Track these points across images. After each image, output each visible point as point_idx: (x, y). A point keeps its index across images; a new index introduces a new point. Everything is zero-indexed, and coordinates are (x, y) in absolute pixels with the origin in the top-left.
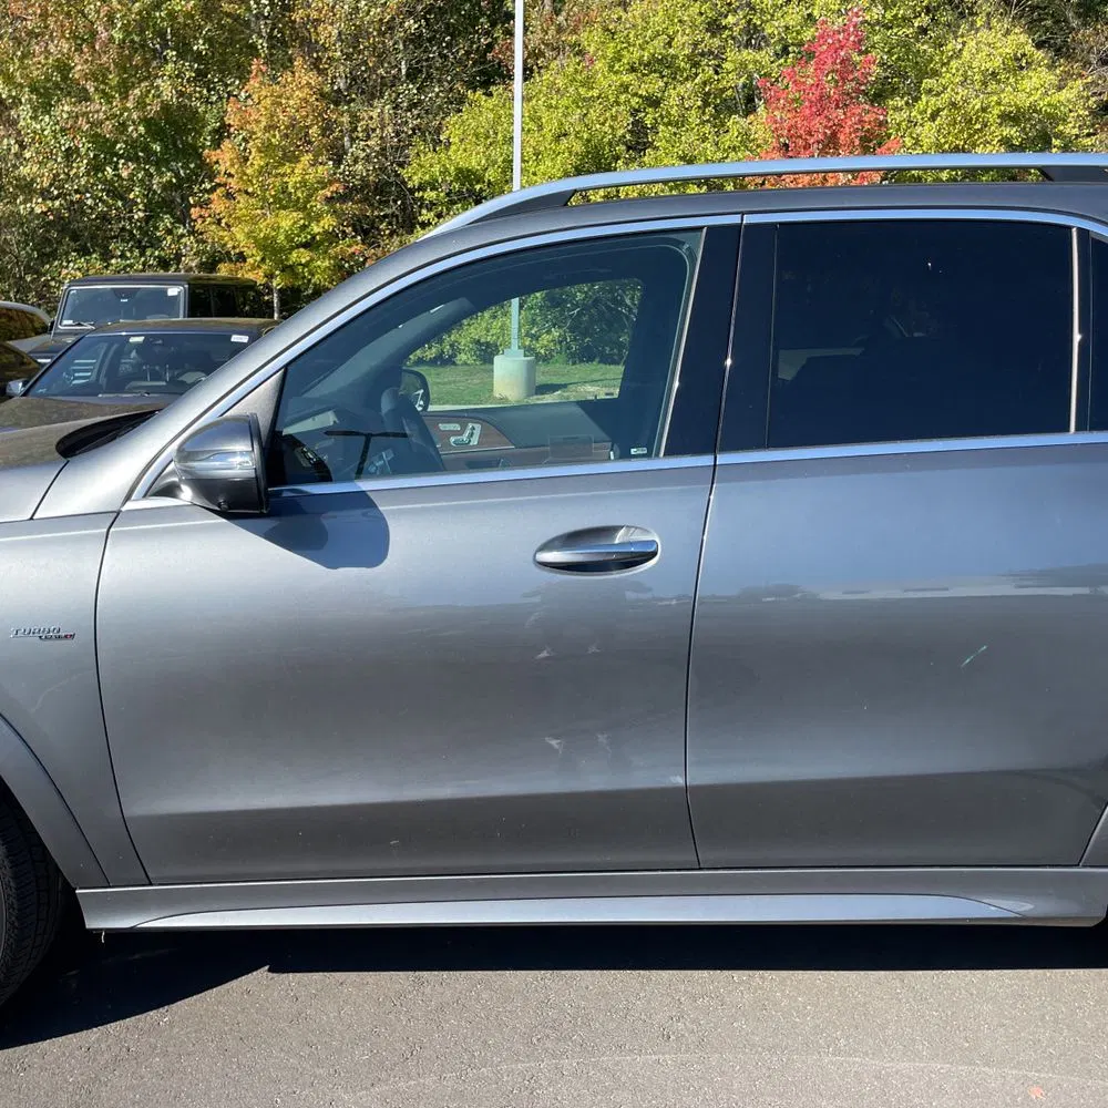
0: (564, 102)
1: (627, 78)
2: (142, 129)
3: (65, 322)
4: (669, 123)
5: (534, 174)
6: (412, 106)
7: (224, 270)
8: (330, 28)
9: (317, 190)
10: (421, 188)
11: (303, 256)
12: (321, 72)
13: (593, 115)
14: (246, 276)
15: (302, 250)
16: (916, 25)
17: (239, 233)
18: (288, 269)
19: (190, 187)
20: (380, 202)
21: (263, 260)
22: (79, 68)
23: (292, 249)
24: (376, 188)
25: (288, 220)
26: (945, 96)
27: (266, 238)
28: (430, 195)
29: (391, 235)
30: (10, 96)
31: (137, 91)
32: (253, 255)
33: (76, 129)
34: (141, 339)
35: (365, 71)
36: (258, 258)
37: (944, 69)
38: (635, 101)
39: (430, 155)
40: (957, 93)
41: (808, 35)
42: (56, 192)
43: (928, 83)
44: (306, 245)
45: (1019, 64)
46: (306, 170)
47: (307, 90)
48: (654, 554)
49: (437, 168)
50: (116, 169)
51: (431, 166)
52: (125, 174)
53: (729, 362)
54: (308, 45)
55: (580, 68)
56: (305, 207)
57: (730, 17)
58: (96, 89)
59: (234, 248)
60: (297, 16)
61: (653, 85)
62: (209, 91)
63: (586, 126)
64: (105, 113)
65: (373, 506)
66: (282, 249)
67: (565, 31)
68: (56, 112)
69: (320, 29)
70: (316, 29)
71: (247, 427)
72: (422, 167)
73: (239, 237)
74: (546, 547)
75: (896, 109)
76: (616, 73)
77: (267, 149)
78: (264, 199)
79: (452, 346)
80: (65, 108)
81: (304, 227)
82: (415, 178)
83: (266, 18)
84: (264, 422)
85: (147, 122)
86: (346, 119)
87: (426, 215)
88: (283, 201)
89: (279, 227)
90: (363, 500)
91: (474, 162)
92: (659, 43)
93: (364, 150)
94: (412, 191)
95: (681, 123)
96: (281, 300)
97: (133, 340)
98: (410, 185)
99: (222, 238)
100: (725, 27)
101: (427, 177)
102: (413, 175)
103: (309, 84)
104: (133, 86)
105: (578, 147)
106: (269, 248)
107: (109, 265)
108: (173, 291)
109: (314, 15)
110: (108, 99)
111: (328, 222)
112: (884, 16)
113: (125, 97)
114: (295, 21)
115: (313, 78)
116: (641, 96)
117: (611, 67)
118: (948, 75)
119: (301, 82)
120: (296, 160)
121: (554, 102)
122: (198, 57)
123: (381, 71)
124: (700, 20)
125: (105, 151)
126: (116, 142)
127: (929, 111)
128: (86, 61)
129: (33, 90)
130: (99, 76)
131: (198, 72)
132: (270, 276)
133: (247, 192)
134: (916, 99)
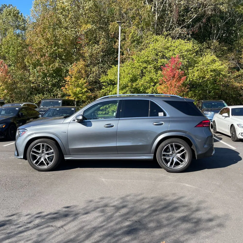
0: (130, 68)
1: (140, 64)
2: (52, 72)
3: (41, 106)
4: (148, 72)
5: (123, 81)
6: (101, 68)
7: (67, 98)
8: (87, 54)
9: (84, 84)
10: (103, 82)
11: (81, 95)
12: (85, 61)
13: (134, 71)
14: (71, 99)
15: (81, 94)
16: (193, 55)
17: (70, 91)
18: (78, 98)
19: (60, 82)
20: (95, 85)
21: (74, 96)
22: (42, 60)
23: (79, 94)
24: (94, 82)
25: (78, 89)
26: (199, 67)
27: (75, 92)
28: (104, 84)
29: (97, 91)
30: (28, 65)
31: (52, 65)
32: (72, 95)
33: (40, 71)
34: (58, 109)
35: (93, 61)
36: (73, 96)
37: (199, 62)
38: (142, 68)
39: (105, 77)
40: (201, 67)
41: (174, 56)
42: (35, 83)
43: (196, 65)
44: (81, 93)
45: (214, 61)
46: (82, 81)
47: (82, 65)
48: (114, 126)
49: (106, 79)
50: (47, 79)
51: (105, 78)
52: (48, 80)
53: (121, 110)
54: (83, 57)
55: (132, 62)
56: (82, 87)
57: (159, 53)
58: (44, 64)
59: (69, 94)
60: (81, 52)
61: (145, 65)
62: (64, 65)
63: (133, 72)
64: (46, 69)
65: (91, 122)
66: (77, 94)
67: (130, 55)
68: (37, 68)
69: (85, 54)
70: (84, 54)
71: (81, 115)
72: (103, 79)
73: (70, 92)
74: (105, 125)
75: (190, 69)
76: (139, 63)
77: (75, 77)
78: (75, 86)
79: (108, 111)
80: (38, 68)
81: (81, 90)
82: (102, 81)
83: (76, 52)
84: (83, 115)
85: (53, 70)
86: (89, 70)
87: (104, 87)
88: (78, 86)
89: (77, 91)
90: (90, 121)
91: (112, 78)
92: (146, 58)
93: (92, 75)
94: (101, 83)
95: (150, 72)
96: (76, 103)
97: (57, 109)
98: (101, 82)
99: (67, 92)
100: (159, 55)
101: (104, 80)
102: (101, 80)
103: (83, 63)
104: (51, 64)
105: (131, 76)
106: (75, 94)
107: (44, 96)
108: (60, 102)
109: (84, 52)
110: (47, 66)
111: (85, 89)
112: (187, 54)
113: (49, 65)
114: (81, 53)
115: (84, 63)
116: (142, 67)
117: (138, 62)
118: (200, 63)
119: (81, 64)
120: (81, 79)
121: (127, 68)
122: (63, 59)
123: (96, 61)
124: (154, 54)
125: (45, 75)
126: (47, 74)
127: (196, 70)
128: (43, 60)
129: (33, 64)
130: (45, 62)
131: (62, 61)
132: (75, 99)
133: (71, 84)
134: (194, 68)
